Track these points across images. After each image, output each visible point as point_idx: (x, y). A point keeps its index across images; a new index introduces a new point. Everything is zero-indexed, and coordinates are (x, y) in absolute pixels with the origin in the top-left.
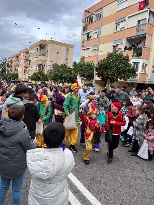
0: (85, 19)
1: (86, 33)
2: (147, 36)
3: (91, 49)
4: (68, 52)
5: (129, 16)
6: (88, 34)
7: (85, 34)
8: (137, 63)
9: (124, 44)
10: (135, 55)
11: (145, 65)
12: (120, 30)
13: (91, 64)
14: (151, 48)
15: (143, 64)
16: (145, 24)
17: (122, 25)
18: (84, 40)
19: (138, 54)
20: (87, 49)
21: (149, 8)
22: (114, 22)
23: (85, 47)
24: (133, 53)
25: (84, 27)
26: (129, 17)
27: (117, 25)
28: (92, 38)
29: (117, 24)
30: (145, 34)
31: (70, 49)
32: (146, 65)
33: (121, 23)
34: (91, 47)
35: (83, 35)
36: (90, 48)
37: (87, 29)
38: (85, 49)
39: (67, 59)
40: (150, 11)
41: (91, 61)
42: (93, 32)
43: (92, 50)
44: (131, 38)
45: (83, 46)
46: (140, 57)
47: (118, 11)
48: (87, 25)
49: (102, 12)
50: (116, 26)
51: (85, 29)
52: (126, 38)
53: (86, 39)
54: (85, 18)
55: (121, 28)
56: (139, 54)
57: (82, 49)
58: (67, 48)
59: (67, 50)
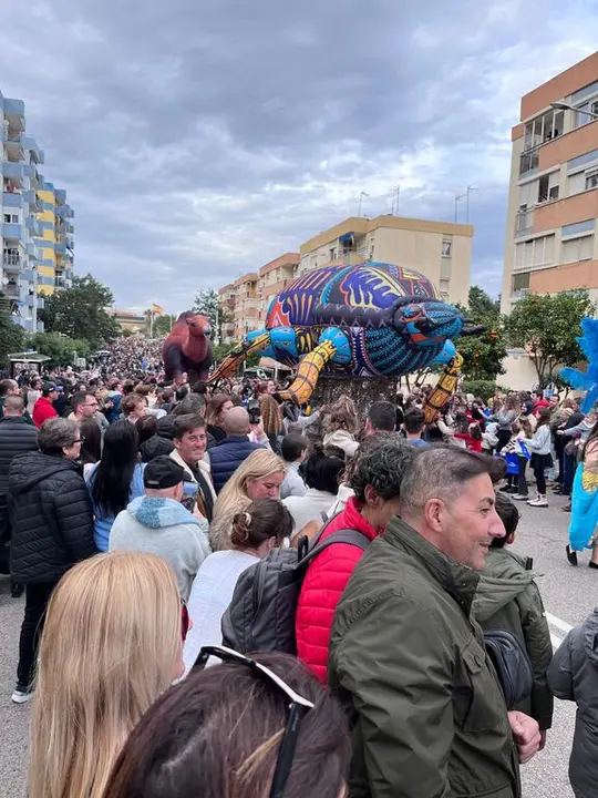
0: (530, 127)
1: (535, 180)
3: (560, 237)
4: (448, 253)
6: (544, 182)
7: (531, 182)
18: (524, 206)
20: (542, 238)
23: (532, 230)
25: (523, 157)
28: (561, 195)
31: (456, 240)
34: (558, 232)
35: (521, 185)
36: (554, 234)
37: (536, 162)
38: (531, 241)
39: (445, 281)
42: (566, 172)
43: (564, 242)
45: (521, 229)
48: (535, 149)
51: (527, 162)
53: (533, 203)
54: (527, 123)
57: (516, 241)
58: (448, 237)
59: (447, 247)
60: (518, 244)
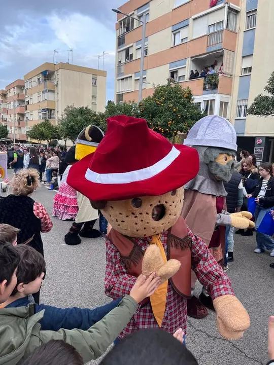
0: (121, 24)
1: (124, 50)
2: (226, 52)
3: (134, 78)
4: (95, 84)
5: (194, 17)
6: (127, 50)
7: (122, 51)
8: (211, 100)
9: (188, 67)
10: (207, 86)
11: (224, 105)
12: (180, 43)
13: (131, 106)
14: (233, 74)
15: (222, 103)
16: (222, 31)
17: (183, 33)
18: (120, 62)
19: (211, 85)
20: (127, 78)
21: (227, 3)
22: (170, 29)
23: (124, 74)
24: (204, 84)
25: (119, 38)
26: (194, 19)
27: (175, 34)
28: (134, 58)
29: (175, 32)
30: (222, 49)
31: (98, 77)
32: (226, 104)
33: (181, 30)
34: (133, 75)
35: (119, 52)
36: (131, 77)
37: (124, 41)
38: (123, 79)
39: (94, 97)
40: (229, 8)
41: (130, 102)
42: (135, 47)
43: (136, 80)
44: (200, 57)
45: (119, 74)
46: (215, 91)
47: (175, 7)
48: (124, 35)
49: (148, 10)
50: (173, 36)
51: (121, 41)
52: (192, 58)
53: (123, 61)
54: (120, 22)
55: (182, 40)
56: (213, 85)
57: (118, 78)
58: (94, 76)
59: (94, 81)
60: (118, 80)
